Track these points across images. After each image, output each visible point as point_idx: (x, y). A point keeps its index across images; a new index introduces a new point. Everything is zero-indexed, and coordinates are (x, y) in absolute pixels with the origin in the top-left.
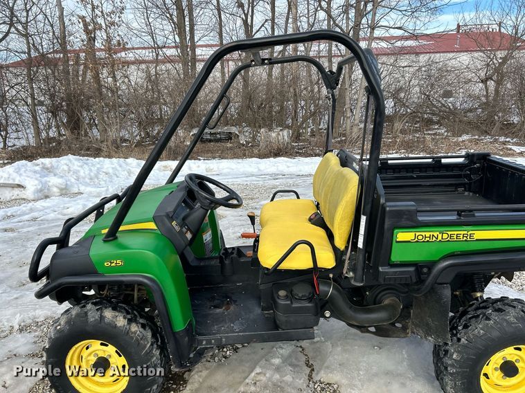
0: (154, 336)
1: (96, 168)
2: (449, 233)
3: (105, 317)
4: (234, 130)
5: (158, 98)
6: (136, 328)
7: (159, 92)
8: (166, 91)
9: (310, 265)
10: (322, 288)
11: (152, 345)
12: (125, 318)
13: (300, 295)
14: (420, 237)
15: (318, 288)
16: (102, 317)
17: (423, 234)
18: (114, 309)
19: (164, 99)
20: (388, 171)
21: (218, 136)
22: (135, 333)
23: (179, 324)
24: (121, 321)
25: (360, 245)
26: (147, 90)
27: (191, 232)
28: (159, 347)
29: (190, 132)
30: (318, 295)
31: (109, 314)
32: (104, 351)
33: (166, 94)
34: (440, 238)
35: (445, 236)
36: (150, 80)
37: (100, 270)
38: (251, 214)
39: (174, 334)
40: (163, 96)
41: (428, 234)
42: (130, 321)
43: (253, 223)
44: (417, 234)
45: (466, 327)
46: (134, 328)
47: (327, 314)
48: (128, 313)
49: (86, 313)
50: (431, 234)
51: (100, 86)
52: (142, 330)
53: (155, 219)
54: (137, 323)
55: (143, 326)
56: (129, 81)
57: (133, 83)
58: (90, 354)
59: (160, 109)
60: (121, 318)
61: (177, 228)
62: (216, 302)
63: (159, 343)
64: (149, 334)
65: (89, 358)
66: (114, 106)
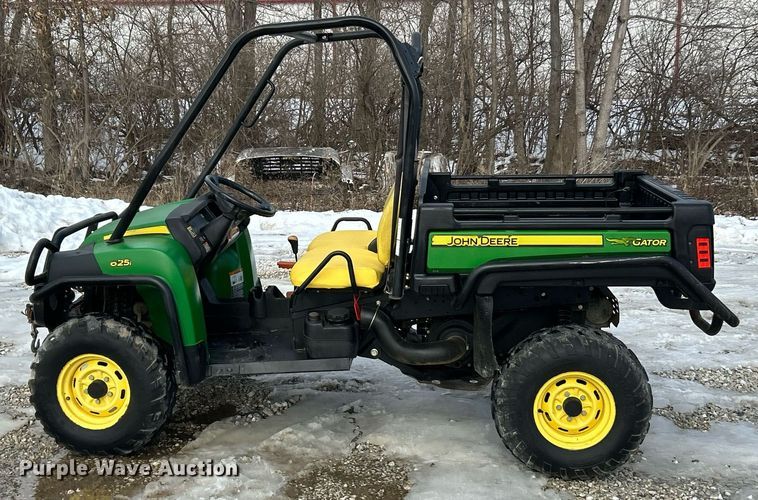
0: (160, 354)
1: (49, 214)
2: (490, 237)
3: (107, 327)
4: (330, 153)
5: (172, 84)
6: (141, 342)
7: (175, 71)
8: (189, 69)
9: (348, 283)
10: (365, 315)
11: (158, 361)
12: (128, 330)
13: (334, 316)
14: (458, 241)
15: (359, 314)
16: (103, 328)
17: (461, 237)
18: (117, 319)
19: (183, 85)
20: (500, 194)
21: (298, 167)
22: (140, 346)
23: (190, 339)
24: (124, 333)
25: (397, 253)
26: (150, 66)
27: (210, 245)
28: (164, 368)
29: (237, 156)
30: (359, 322)
31: (110, 324)
32: (103, 372)
33: (191, 74)
34: (479, 243)
35: (485, 241)
36: (158, 47)
37: (104, 272)
38: (293, 238)
39: (184, 348)
40: (182, 79)
41: (466, 238)
42: (134, 334)
43: (295, 250)
44: (455, 237)
45: (517, 351)
46: (138, 341)
47: (374, 352)
48: (131, 325)
49: (85, 323)
50: (470, 237)
51: (53, 55)
52: (147, 344)
53: (168, 223)
54: (142, 337)
55: (149, 341)
56: (114, 46)
57: (120, 51)
58: (85, 377)
59: (176, 106)
60: (125, 330)
61: (194, 235)
62: (239, 344)
63: (166, 364)
64: (155, 352)
65: (83, 381)
66: (80, 97)
